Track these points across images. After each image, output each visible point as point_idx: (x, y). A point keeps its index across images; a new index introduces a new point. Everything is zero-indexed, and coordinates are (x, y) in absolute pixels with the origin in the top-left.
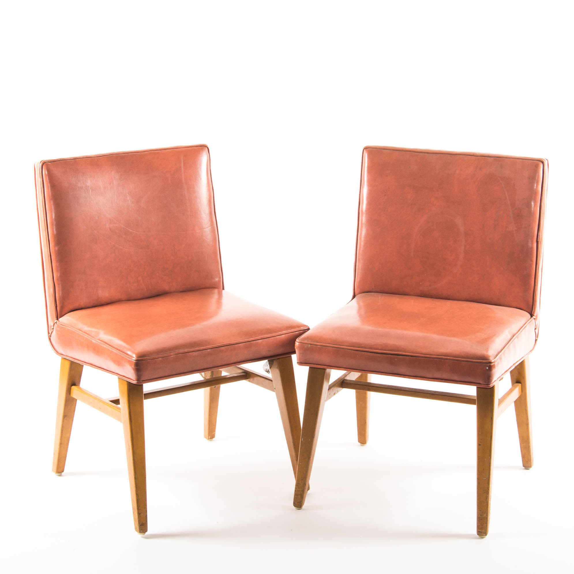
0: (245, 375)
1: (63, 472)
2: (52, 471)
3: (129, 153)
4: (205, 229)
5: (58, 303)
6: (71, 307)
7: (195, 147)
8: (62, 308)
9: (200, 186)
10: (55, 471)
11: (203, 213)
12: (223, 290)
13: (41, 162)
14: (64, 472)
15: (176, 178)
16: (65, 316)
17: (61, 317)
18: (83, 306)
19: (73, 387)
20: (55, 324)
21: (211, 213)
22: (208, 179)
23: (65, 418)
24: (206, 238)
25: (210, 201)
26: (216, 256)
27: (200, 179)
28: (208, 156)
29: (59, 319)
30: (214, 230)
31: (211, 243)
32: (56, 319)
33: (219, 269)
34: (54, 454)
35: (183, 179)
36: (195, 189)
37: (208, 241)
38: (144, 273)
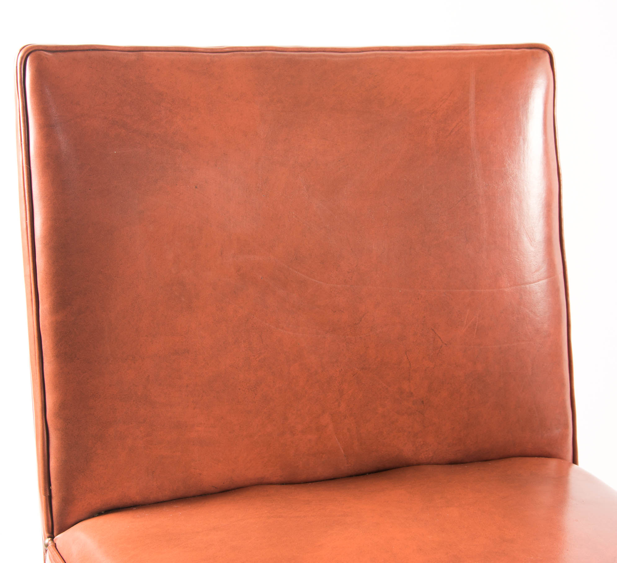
3: (315, 52)
4: (527, 286)
5: (53, 487)
6: (97, 502)
7: (512, 48)
8: (66, 501)
9: (522, 162)
11: (525, 239)
12: (575, 466)
13: (21, 50)
15: (452, 131)
17: (63, 530)
18: (138, 499)
21: (548, 241)
22: (546, 142)
24: (531, 311)
25: (548, 206)
26: (559, 363)
27: (524, 140)
28: (548, 80)
29: (56, 538)
30: (557, 290)
31: (546, 326)
32: (47, 535)
33: (564, 401)
35: (472, 135)
36: (504, 166)
37: (538, 319)
38: (339, 406)
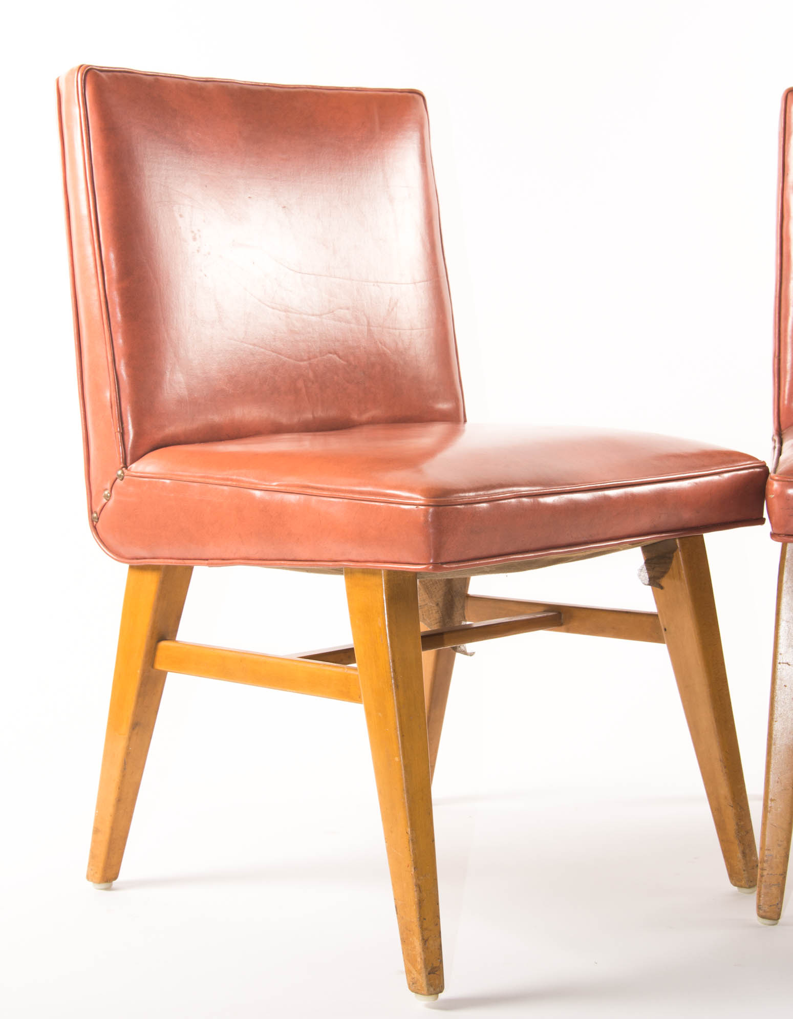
0: (556, 614)
1: (116, 878)
2: (88, 878)
8: (139, 436)
10: (99, 876)
12: (466, 423)
14: (120, 878)
16: (145, 456)
17: (133, 461)
19: (163, 644)
20: (118, 481)
23: (136, 731)
29: (129, 468)
32: (122, 466)
34: (96, 831)
